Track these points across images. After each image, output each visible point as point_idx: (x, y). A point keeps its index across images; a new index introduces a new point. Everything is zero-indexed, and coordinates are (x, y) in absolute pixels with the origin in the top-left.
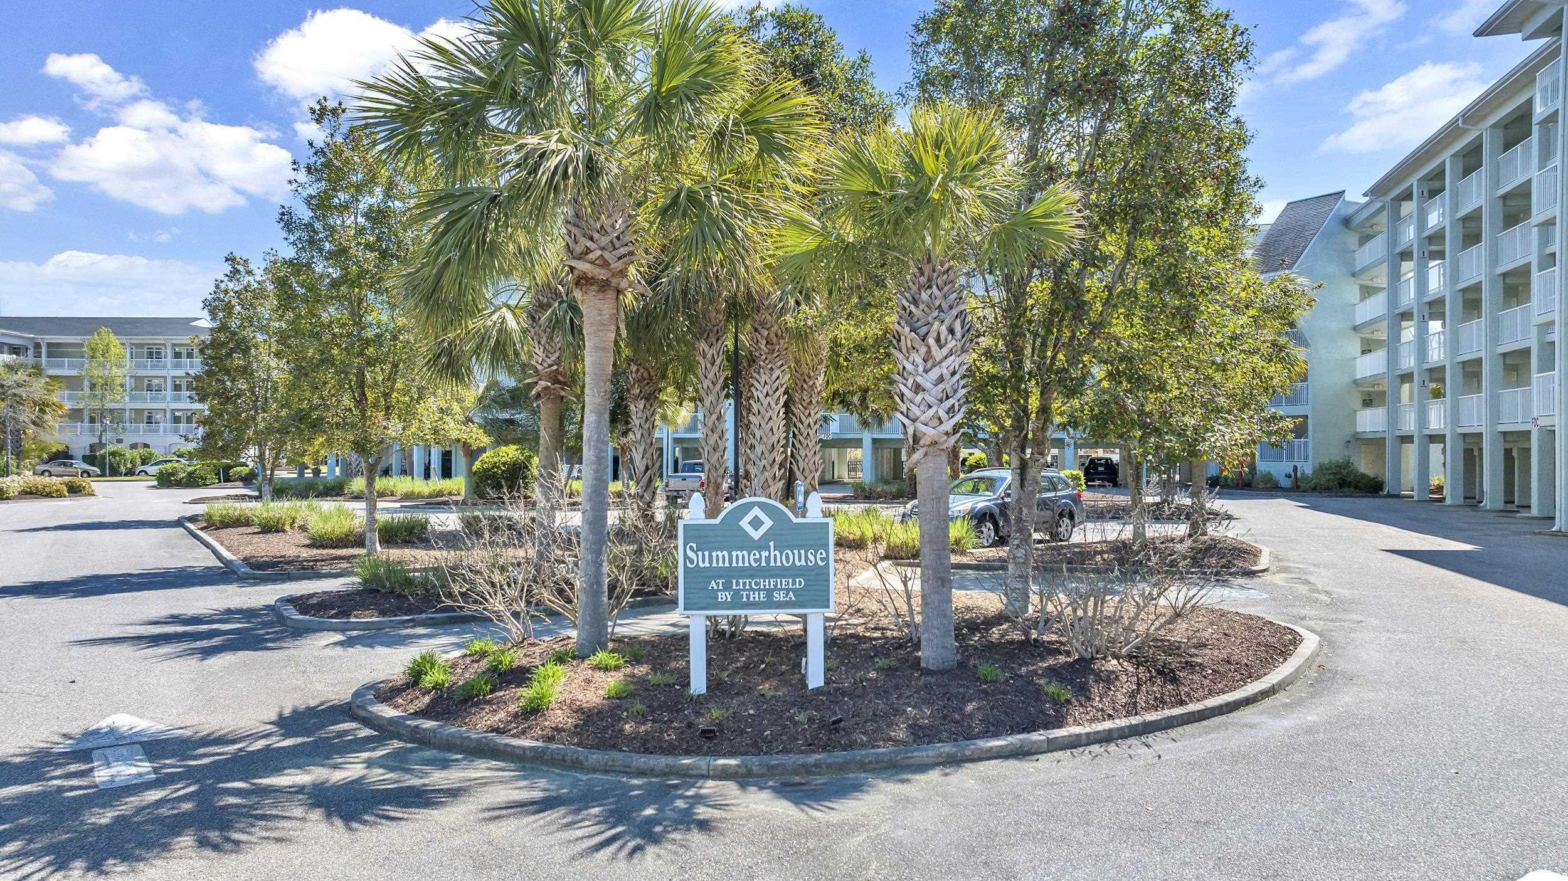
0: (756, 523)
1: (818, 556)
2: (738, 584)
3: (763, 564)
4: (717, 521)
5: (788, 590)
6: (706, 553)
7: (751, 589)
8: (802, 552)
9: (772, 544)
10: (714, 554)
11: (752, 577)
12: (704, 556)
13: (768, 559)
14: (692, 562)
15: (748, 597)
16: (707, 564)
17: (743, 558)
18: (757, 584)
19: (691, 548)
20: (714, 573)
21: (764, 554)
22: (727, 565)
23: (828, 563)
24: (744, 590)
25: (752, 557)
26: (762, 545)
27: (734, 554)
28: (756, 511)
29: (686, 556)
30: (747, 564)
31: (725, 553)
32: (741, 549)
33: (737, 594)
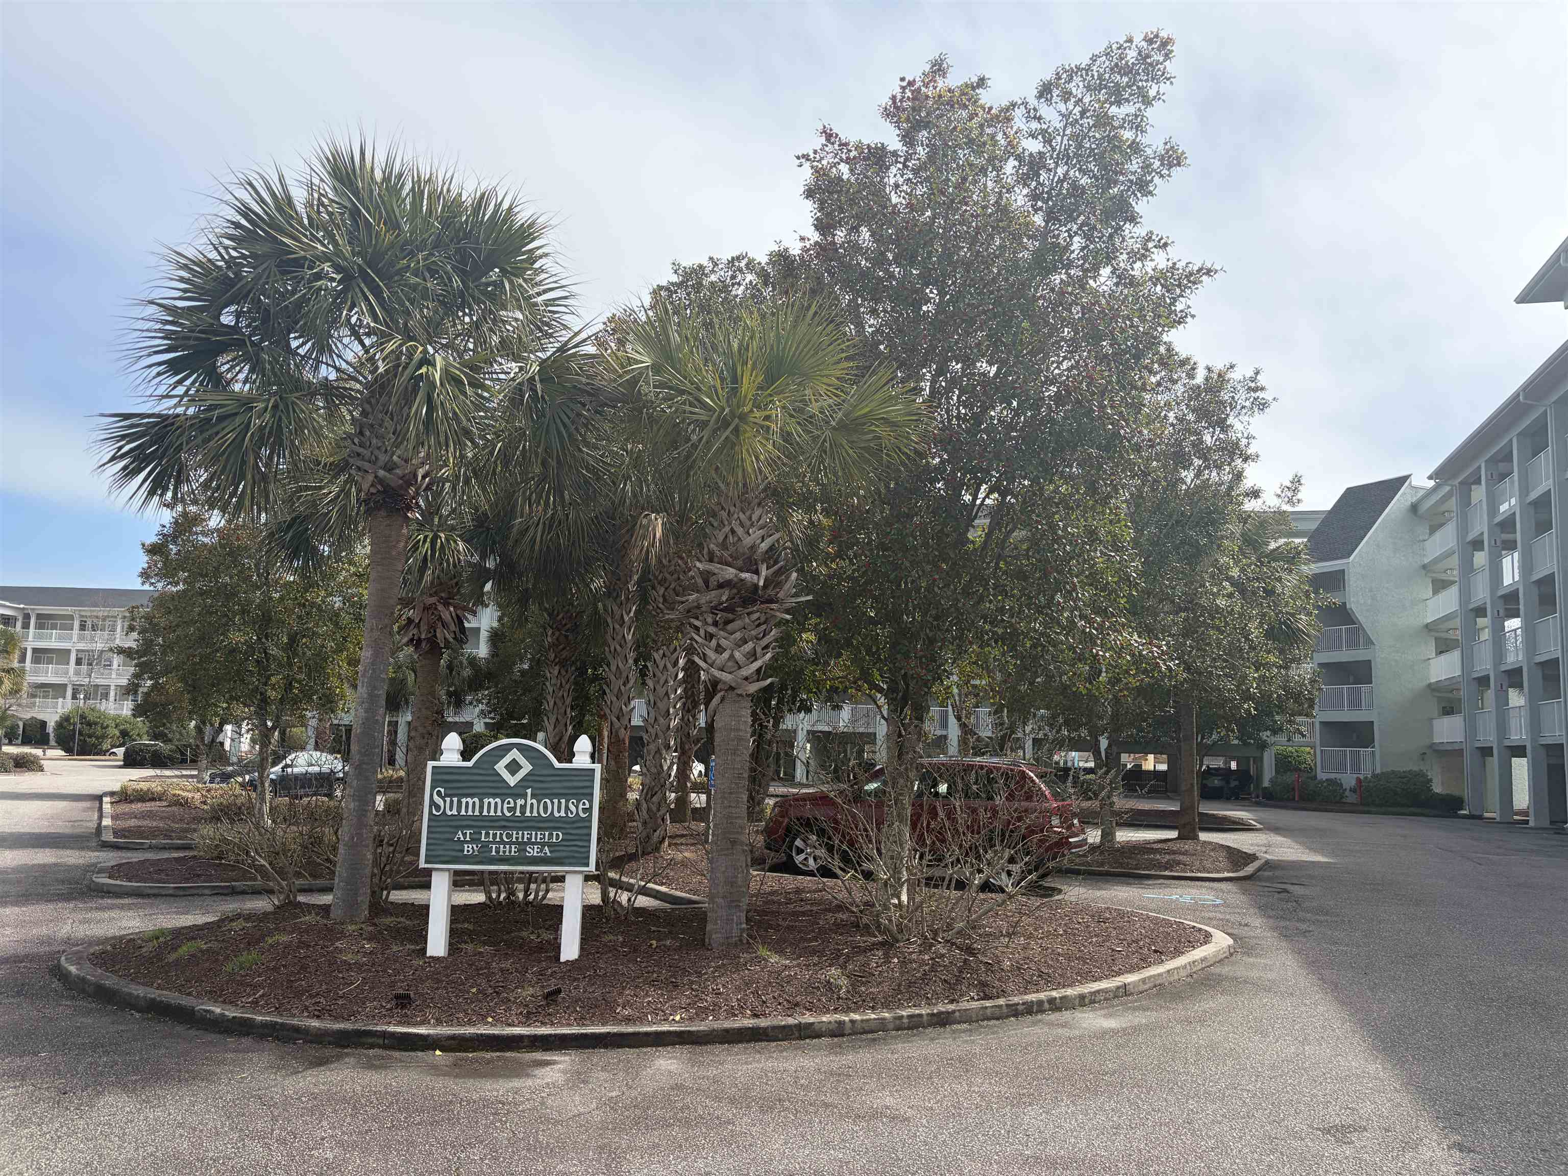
0: (514, 767)
1: (581, 807)
2: (487, 834)
3: (518, 814)
4: (469, 764)
5: (543, 845)
6: (455, 799)
7: (502, 842)
8: (563, 801)
9: (529, 791)
10: (464, 800)
11: (504, 828)
12: (452, 802)
13: (523, 807)
14: (438, 808)
15: (497, 852)
16: (455, 812)
17: (494, 806)
18: (509, 836)
19: (439, 793)
20: (459, 822)
21: (520, 802)
22: (477, 813)
23: (591, 815)
24: (494, 842)
25: (506, 806)
26: (517, 792)
27: (486, 801)
28: (515, 754)
29: (432, 803)
30: (499, 813)
31: (476, 800)
32: (494, 796)
33: (485, 846)
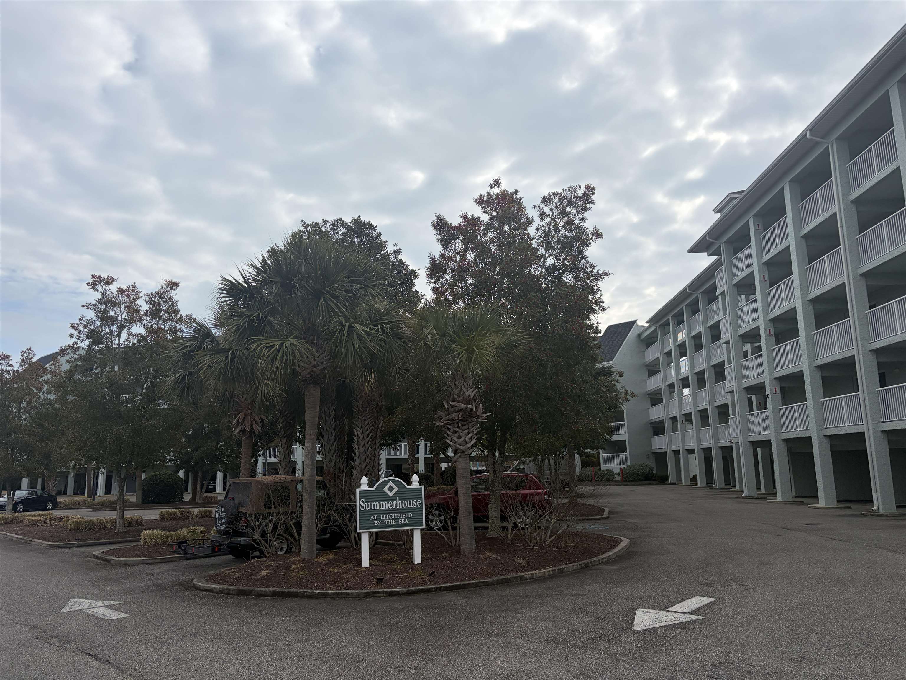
0: (391, 489)
1: (418, 503)
2: (383, 516)
3: (394, 507)
4: (374, 488)
5: (405, 519)
6: (369, 503)
7: (389, 519)
8: (411, 501)
9: (398, 498)
10: (373, 503)
11: (389, 513)
12: (368, 504)
13: (396, 504)
14: (363, 507)
15: (388, 523)
16: (369, 508)
17: (385, 505)
18: (392, 516)
19: (362, 501)
20: (372, 512)
21: (395, 502)
22: (378, 508)
23: (422, 506)
24: (386, 519)
25: (389, 504)
26: (393, 499)
27: (381, 503)
28: (391, 484)
29: (360, 505)
30: (387, 508)
31: (377, 503)
32: (384, 501)
33: (383, 521)
